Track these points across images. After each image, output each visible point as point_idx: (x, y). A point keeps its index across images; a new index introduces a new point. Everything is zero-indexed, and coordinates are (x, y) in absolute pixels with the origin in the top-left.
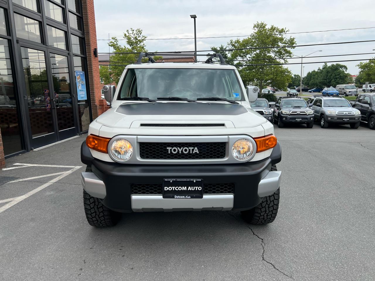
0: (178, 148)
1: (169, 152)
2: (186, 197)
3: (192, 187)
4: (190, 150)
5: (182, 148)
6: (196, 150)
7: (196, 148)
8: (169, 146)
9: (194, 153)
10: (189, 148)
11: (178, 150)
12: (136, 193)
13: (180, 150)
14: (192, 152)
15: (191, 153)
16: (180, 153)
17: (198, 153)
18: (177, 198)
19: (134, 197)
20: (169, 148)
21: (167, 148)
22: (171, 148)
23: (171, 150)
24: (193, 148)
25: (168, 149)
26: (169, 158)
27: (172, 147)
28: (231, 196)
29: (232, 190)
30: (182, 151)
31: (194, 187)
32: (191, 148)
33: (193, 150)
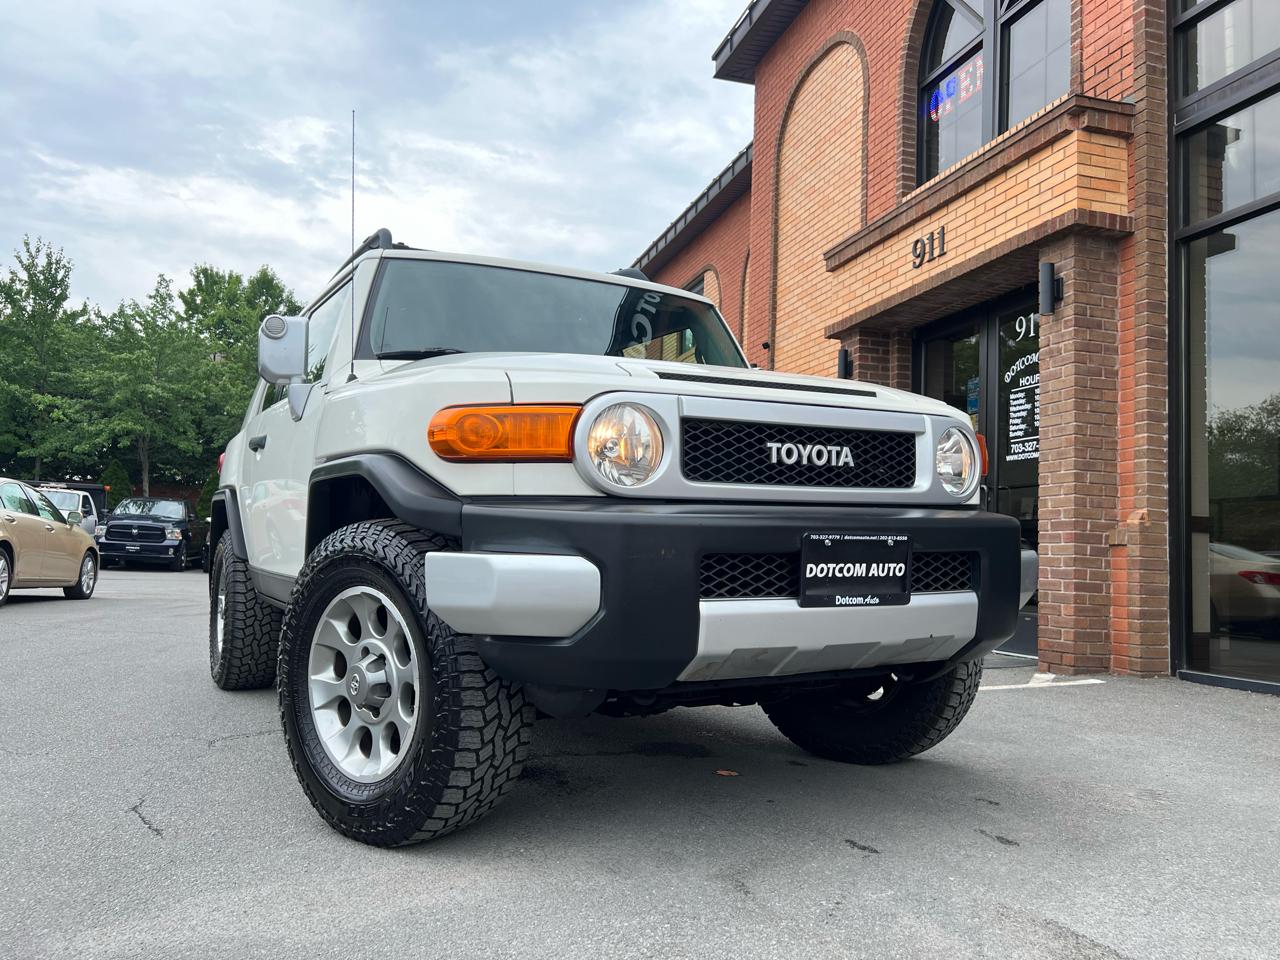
0: (800, 446)
1: (774, 460)
2: (867, 600)
3: (881, 565)
4: (830, 452)
5: (809, 447)
6: (847, 457)
7: (846, 450)
8: (771, 438)
9: (841, 464)
10: (829, 448)
11: (800, 455)
12: (708, 594)
13: (805, 454)
14: (837, 462)
15: (834, 463)
16: (805, 462)
17: (852, 464)
18: (841, 605)
19: (707, 607)
20: (774, 446)
21: (769, 445)
22: (779, 445)
23: (779, 450)
24: (839, 448)
25: (770, 448)
26: (770, 480)
27: (783, 442)
28: (969, 598)
29: (968, 579)
30: (809, 458)
31: (886, 565)
32: (834, 449)
33: (838, 454)
